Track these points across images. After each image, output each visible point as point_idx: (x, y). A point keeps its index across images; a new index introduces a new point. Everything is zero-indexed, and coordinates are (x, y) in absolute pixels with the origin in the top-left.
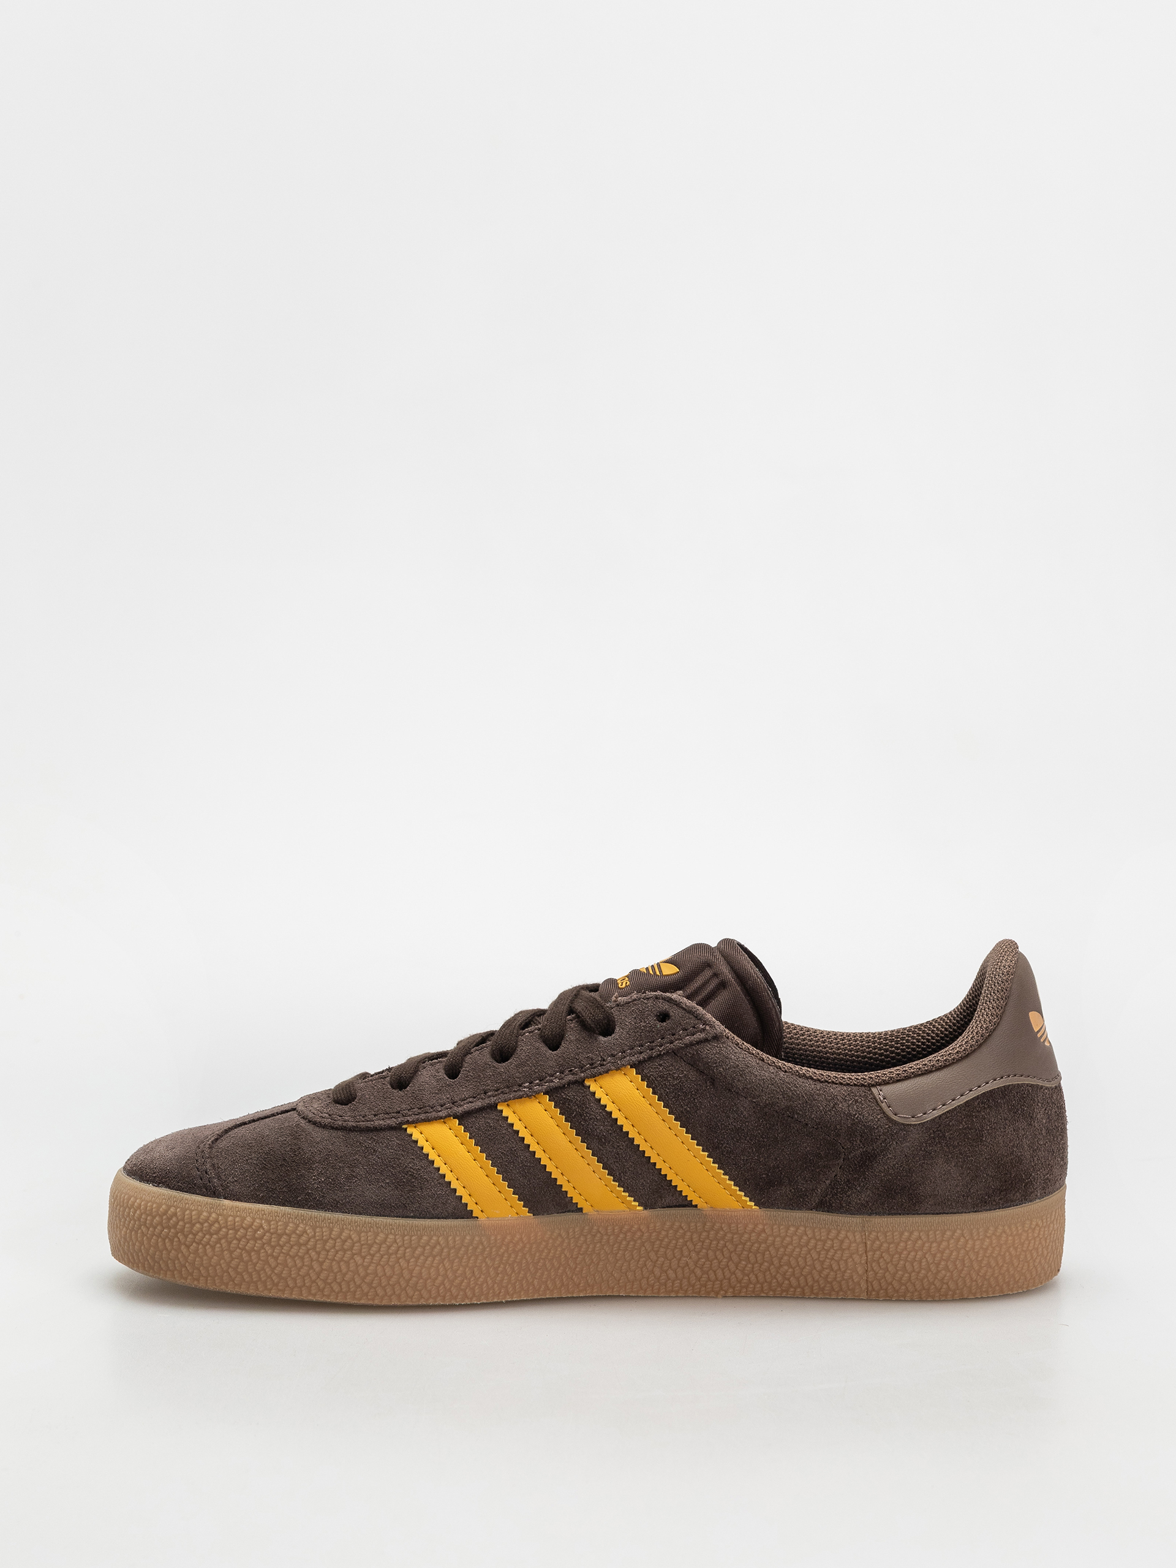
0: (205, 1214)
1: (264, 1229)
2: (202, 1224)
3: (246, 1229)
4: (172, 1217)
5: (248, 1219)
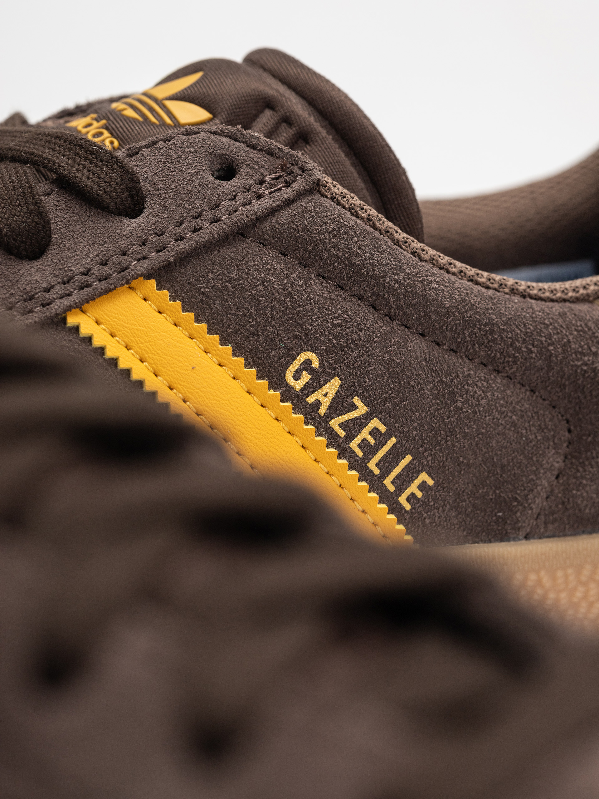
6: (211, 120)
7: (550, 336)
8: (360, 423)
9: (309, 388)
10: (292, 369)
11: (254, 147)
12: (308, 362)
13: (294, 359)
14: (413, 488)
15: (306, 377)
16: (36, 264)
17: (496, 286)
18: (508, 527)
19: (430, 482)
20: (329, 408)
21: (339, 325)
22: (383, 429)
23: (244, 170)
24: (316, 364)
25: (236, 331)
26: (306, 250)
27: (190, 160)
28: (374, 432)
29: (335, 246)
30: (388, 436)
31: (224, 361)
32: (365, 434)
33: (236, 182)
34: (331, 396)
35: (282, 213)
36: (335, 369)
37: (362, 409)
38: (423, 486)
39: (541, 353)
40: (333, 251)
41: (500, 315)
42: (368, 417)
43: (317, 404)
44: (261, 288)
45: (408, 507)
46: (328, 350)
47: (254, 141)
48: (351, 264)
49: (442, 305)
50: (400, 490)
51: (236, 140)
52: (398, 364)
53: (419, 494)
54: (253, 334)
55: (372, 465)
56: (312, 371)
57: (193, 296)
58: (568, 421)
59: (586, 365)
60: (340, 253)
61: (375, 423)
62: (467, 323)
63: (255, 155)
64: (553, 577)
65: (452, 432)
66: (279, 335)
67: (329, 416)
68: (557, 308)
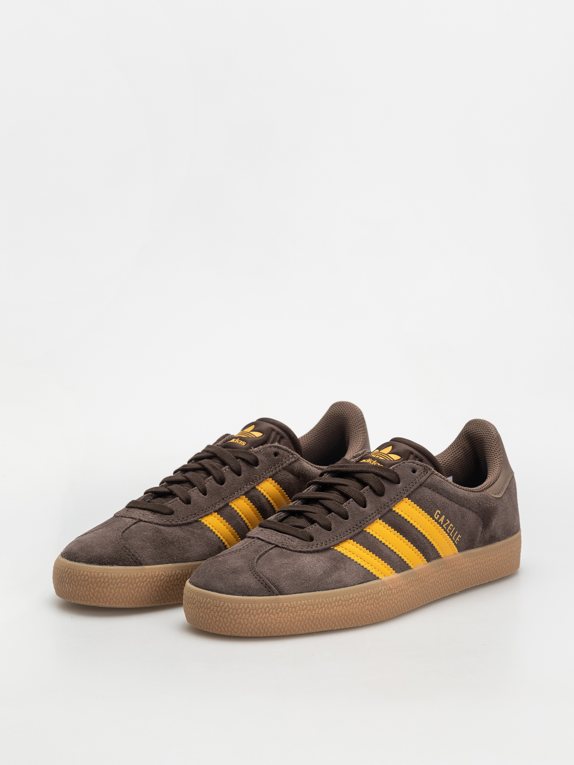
0: (140, 574)
1: (164, 575)
2: (139, 578)
3: (157, 577)
4: (125, 578)
5: (157, 572)
6: (401, 458)
7: (480, 501)
8: (449, 525)
9: (439, 518)
10: (435, 515)
11: (418, 465)
12: (438, 513)
13: (436, 512)
14: (458, 539)
15: (438, 516)
16: (383, 497)
17: (468, 490)
18: (474, 546)
19: (460, 537)
20: (443, 523)
21: (443, 503)
22: (453, 526)
23: (418, 470)
24: (440, 513)
25: (424, 508)
26: (434, 487)
27: (407, 469)
28: (451, 527)
29: (440, 486)
30: (453, 527)
31: (423, 515)
32: (449, 528)
33: (417, 473)
34: (443, 520)
35: (428, 479)
36: (443, 513)
37: (449, 522)
38: (459, 538)
39: (478, 504)
40: (440, 487)
41: (471, 497)
42: (450, 523)
43: (441, 522)
44: (428, 497)
45: (456, 543)
46: (442, 509)
47: (418, 463)
48: (443, 489)
49: (460, 496)
50: (455, 539)
51: (414, 463)
52: (454, 511)
53: (458, 540)
54: (427, 508)
55: (451, 534)
56: (439, 514)
57: (415, 501)
58: (482, 519)
59: (486, 506)
60: (441, 487)
61: (451, 525)
62: (466, 500)
63: (419, 466)
64: (481, 556)
65: (464, 525)
66: (432, 507)
67: (443, 524)
68: (479, 494)
